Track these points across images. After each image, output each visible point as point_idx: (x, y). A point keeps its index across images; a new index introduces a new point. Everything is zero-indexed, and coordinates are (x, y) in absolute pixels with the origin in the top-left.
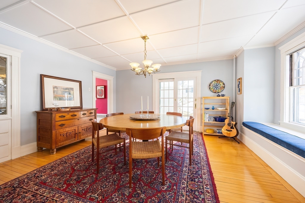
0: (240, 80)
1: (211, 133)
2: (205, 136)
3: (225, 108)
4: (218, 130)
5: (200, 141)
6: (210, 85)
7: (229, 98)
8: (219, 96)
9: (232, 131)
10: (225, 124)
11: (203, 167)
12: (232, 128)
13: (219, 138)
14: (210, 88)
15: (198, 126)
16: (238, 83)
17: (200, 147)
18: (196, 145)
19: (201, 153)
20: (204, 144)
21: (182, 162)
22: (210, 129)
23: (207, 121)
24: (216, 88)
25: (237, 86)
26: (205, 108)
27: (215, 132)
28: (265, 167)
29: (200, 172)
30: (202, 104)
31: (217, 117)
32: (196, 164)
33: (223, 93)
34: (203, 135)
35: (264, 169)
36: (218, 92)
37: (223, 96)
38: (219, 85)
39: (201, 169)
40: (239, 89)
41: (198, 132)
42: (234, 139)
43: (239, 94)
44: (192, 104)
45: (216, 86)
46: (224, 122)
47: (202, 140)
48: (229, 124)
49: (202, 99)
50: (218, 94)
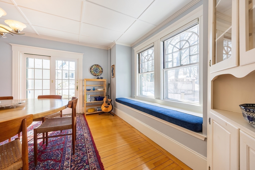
0: (113, 67)
1: (92, 111)
2: (87, 116)
3: (103, 89)
4: (98, 108)
5: (83, 122)
6: (91, 69)
7: (106, 80)
8: (98, 78)
9: (108, 107)
10: (104, 102)
11: (89, 149)
12: (109, 104)
13: (99, 115)
14: (91, 71)
15: (80, 107)
16: (112, 69)
17: (83, 128)
18: (78, 127)
19: (85, 135)
20: (87, 124)
21: (62, 155)
22: (92, 109)
23: (88, 101)
24: (96, 72)
25: (111, 71)
26: (87, 90)
27: (96, 110)
28: (131, 128)
29: (85, 158)
30: (84, 86)
31: (97, 97)
32: (80, 149)
33: (102, 76)
34: (85, 115)
35: (131, 130)
36: (98, 76)
37: (102, 78)
38: (98, 70)
39: (87, 153)
40: (113, 74)
41: (80, 113)
42: (110, 113)
43: (113, 78)
44: (73, 86)
45: (96, 70)
46: (103, 100)
47: (85, 120)
48: (106, 102)
49: (84, 81)
50: (97, 77)
